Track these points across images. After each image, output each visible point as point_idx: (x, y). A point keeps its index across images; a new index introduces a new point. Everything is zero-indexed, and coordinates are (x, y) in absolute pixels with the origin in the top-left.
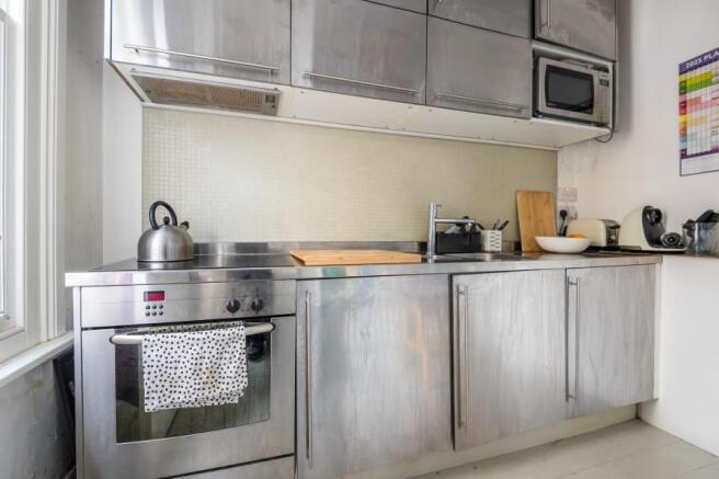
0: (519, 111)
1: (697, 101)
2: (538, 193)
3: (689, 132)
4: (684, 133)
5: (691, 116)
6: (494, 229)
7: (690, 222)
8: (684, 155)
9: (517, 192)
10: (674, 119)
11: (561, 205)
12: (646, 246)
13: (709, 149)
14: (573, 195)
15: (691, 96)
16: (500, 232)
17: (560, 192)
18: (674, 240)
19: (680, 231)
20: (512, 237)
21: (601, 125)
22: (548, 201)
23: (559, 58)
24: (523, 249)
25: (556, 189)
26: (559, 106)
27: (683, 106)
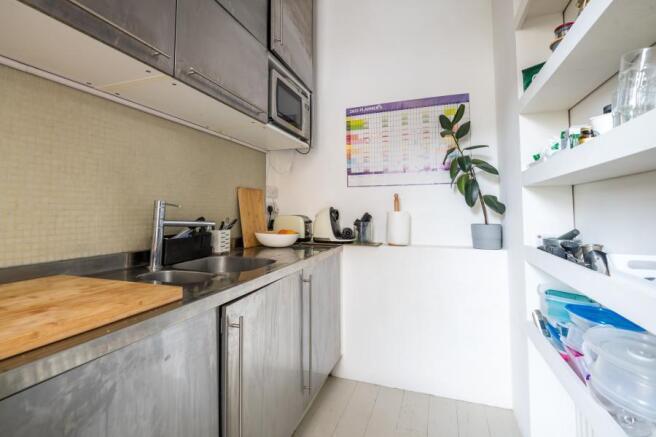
0: (258, 114)
1: (356, 136)
2: (254, 190)
3: (352, 157)
4: (349, 157)
5: (353, 147)
6: (221, 228)
7: (357, 220)
8: (349, 173)
9: (238, 188)
10: (343, 146)
11: (269, 201)
12: (333, 238)
13: (362, 171)
14: (275, 192)
15: (353, 132)
16: (228, 232)
17: (267, 189)
18: (348, 234)
19: (352, 227)
20: (236, 236)
21: (304, 140)
22: (261, 199)
23: (285, 76)
24: (245, 245)
25: (265, 186)
26: (285, 118)
27: (349, 138)
